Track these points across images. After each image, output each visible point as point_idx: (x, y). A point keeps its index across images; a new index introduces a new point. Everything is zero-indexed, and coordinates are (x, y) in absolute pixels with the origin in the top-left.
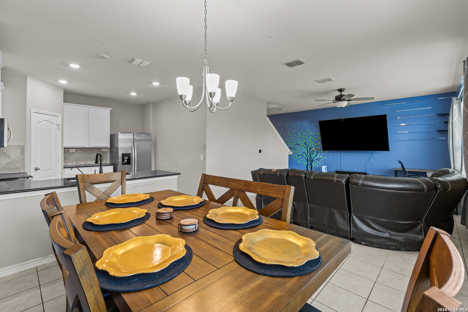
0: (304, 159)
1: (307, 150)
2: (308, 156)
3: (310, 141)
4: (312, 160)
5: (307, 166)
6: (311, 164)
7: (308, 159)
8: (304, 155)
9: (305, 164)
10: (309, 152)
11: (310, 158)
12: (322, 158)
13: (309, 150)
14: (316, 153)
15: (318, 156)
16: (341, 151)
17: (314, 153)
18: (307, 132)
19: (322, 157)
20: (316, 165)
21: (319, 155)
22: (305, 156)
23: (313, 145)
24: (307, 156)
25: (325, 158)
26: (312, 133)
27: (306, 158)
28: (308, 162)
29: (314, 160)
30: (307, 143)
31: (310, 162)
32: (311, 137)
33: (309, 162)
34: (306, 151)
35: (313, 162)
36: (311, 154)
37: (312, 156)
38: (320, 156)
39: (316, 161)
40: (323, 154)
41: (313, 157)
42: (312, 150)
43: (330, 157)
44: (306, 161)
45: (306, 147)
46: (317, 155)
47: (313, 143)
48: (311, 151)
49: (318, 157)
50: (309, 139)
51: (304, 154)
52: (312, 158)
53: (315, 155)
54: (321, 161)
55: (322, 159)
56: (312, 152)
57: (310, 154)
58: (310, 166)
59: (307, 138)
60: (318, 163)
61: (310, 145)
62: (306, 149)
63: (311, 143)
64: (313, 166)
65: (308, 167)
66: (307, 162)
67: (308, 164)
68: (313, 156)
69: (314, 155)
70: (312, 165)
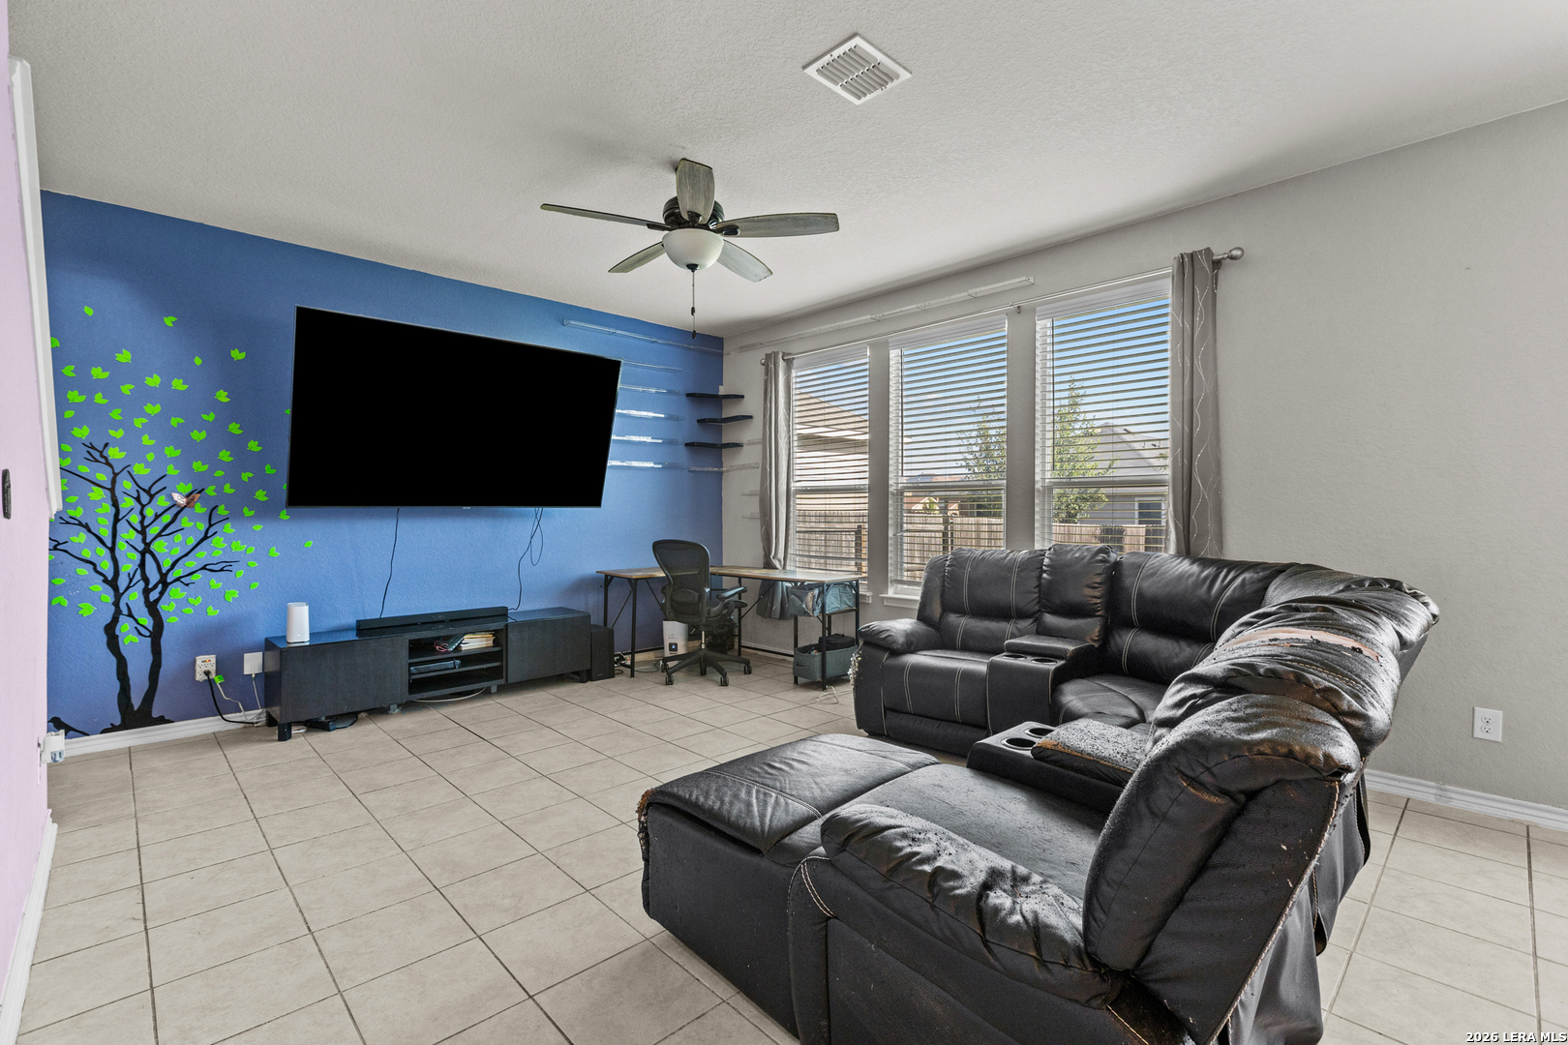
0: (83, 571)
1: (115, 504)
2: (121, 546)
3: (146, 440)
4: (163, 576)
5: (110, 630)
6: (152, 608)
7: (126, 568)
8: (81, 546)
9: (87, 609)
10: (135, 519)
11: (142, 565)
12: (253, 557)
13: (127, 503)
14: (202, 527)
15: (217, 541)
16: (402, 509)
17: (185, 522)
18: (110, 364)
19: (251, 550)
20: (203, 607)
21: (228, 539)
22: (86, 554)
23: (171, 470)
24: (112, 550)
25: (274, 552)
26: (166, 383)
27: (106, 566)
28: (118, 596)
29: (177, 572)
30: (114, 453)
31: (146, 592)
32: (153, 409)
33: (134, 597)
34: (107, 508)
35: (176, 592)
36: (153, 530)
37: (159, 547)
38: (237, 546)
39: (196, 577)
40: (258, 527)
41: (176, 552)
42: (162, 501)
43: (309, 544)
44: (98, 587)
45: (102, 477)
46: (206, 537)
47: (171, 452)
48: (149, 512)
49: (217, 553)
50: (138, 422)
51: (82, 537)
52: (166, 564)
53: (191, 541)
54: (240, 574)
55: (253, 564)
56: (166, 518)
57: (143, 532)
58: (146, 620)
59: (116, 414)
60: (222, 592)
61: (139, 469)
62: (97, 494)
63: (150, 457)
64: (170, 620)
65: (124, 627)
66: (108, 598)
67: (118, 612)
68: (170, 547)
69: (178, 537)
70: (164, 607)
